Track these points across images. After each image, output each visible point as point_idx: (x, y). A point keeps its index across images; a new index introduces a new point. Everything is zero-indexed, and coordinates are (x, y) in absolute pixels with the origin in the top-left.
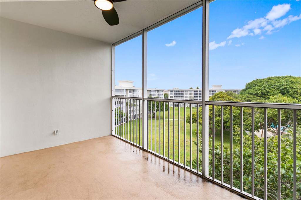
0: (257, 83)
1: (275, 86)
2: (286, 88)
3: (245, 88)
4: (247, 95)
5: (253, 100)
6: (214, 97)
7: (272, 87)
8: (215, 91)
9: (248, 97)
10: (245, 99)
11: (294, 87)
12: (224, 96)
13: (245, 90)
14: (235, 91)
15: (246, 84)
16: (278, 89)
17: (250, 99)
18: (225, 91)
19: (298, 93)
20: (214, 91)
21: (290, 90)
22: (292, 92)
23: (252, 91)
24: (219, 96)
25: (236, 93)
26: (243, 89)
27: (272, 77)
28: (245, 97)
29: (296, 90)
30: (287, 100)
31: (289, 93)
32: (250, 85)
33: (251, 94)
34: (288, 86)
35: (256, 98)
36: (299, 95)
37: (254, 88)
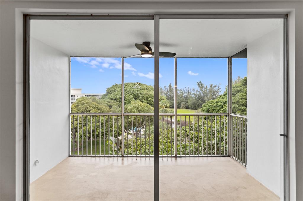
0: (116, 89)
1: (130, 92)
2: (137, 94)
3: (106, 93)
4: (108, 100)
5: (113, 105)
6: (78, 103)
7: (128, 92)
8: (75, 96)
9: (109, 102)
10: (107, 104)
11: (142, 93)
12: (88, 102)
13: (105, 95)
14: (96, 96)
15: (107, 89)
16: (132, 94)
17: (111, 104)
18: (86, 96)
19: (145, 98)
20: (73, 95)
21: (140, 96)
22: (141, 97)
23: (113, 96)
24: (84, 102)
25: (97, 98)
26: (104, 94)
27: (127, 83)
28: (107, 102)
29: (143, 95)
30: (143, 104)
31: (140, 98)
32: (111, 90)
33: (111, 99)
34: (139, 92)
35: (116, 103)
36: (145, 100)
37: (114, 93)
